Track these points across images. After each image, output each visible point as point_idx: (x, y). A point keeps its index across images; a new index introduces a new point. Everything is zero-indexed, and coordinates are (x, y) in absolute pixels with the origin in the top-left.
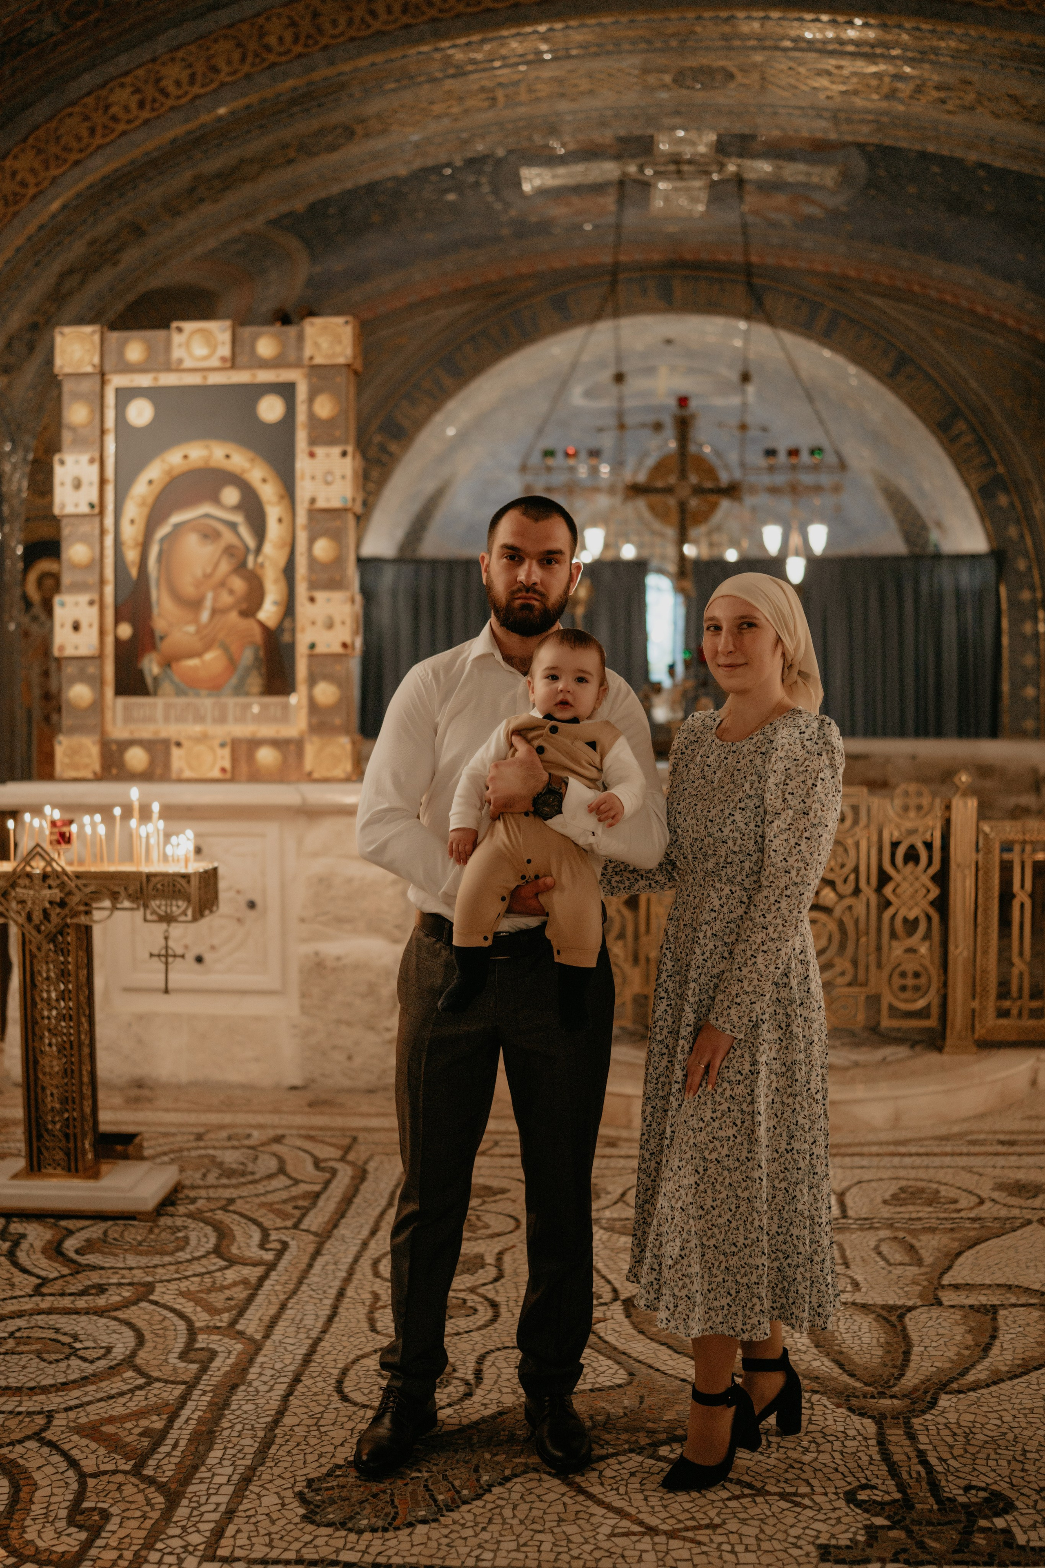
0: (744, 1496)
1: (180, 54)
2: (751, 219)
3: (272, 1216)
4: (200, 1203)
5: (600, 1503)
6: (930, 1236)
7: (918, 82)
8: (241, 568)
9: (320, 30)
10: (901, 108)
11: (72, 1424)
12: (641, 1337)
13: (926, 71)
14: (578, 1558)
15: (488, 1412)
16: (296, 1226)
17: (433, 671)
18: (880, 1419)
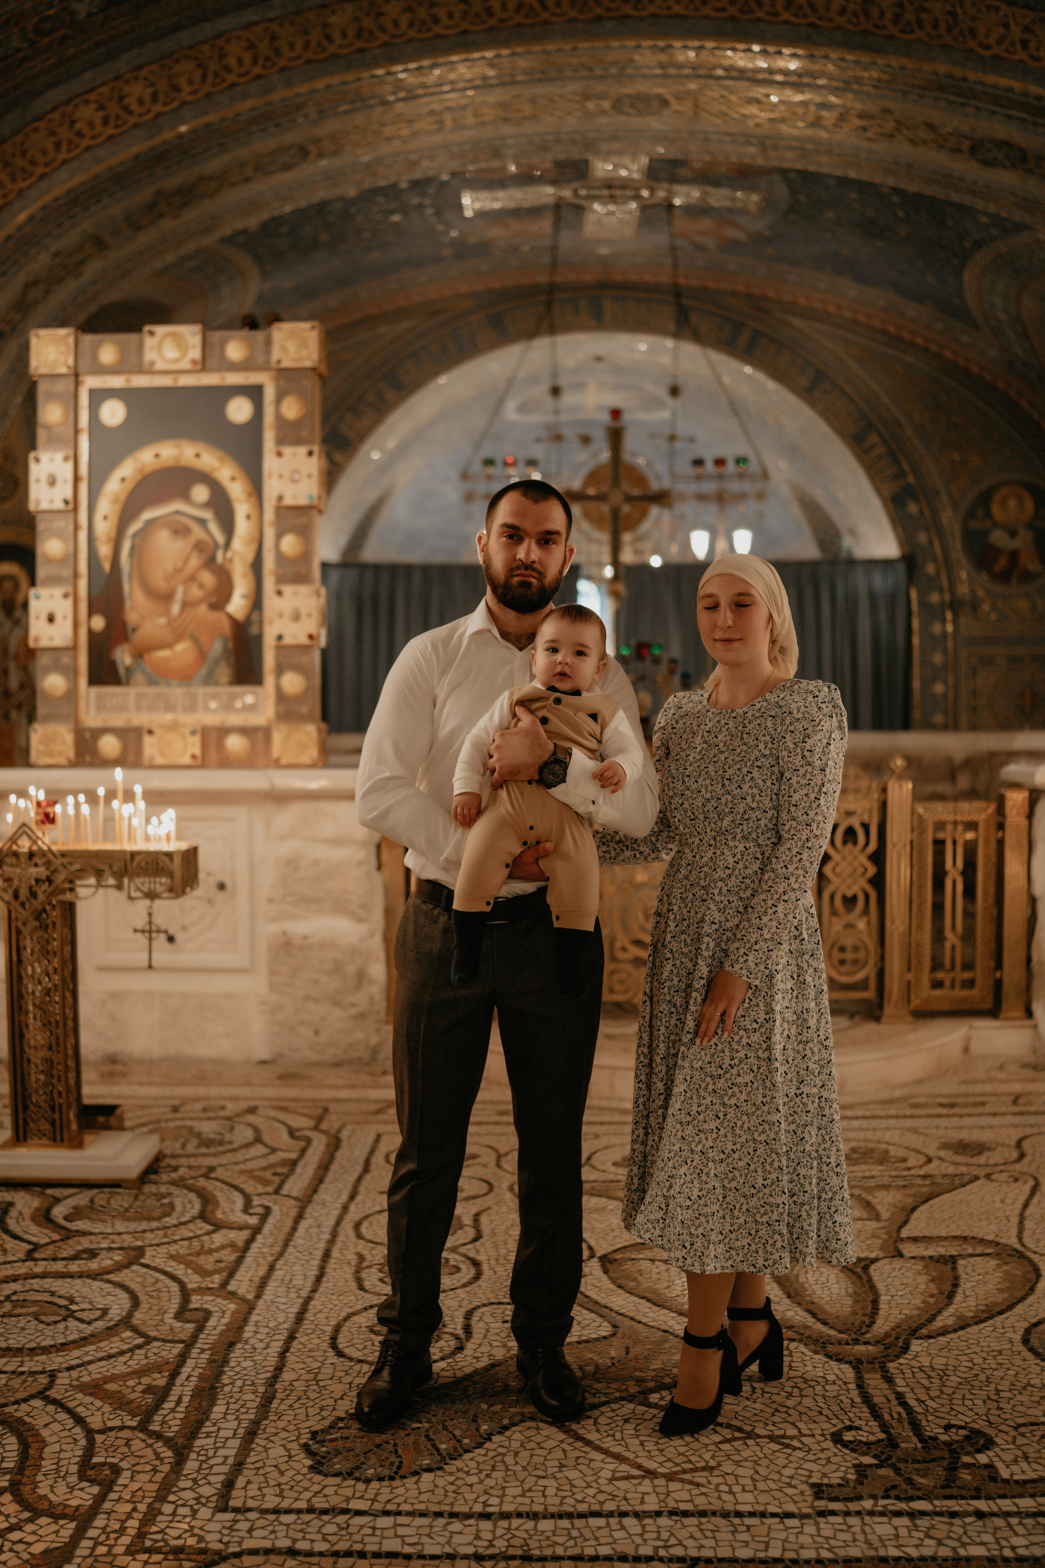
0: (735, 1439)
1: (144, 73)
2: (679, 242)
3: (252, 1182)
4: (182, 1171)
5: (598, 1449)
6: (884, 1193)
7: (841, 110)
8: (210, 562)
9: (278, 53)
10: (824, 135)
11: (75, 1383)
12: (620, 1291)
13: (848, 101)
14: (582, 1501)
15: (480, 1365)
16: (277, 1192)
17: (433, 644)
18: (857, 1365)
